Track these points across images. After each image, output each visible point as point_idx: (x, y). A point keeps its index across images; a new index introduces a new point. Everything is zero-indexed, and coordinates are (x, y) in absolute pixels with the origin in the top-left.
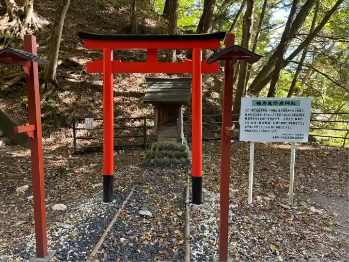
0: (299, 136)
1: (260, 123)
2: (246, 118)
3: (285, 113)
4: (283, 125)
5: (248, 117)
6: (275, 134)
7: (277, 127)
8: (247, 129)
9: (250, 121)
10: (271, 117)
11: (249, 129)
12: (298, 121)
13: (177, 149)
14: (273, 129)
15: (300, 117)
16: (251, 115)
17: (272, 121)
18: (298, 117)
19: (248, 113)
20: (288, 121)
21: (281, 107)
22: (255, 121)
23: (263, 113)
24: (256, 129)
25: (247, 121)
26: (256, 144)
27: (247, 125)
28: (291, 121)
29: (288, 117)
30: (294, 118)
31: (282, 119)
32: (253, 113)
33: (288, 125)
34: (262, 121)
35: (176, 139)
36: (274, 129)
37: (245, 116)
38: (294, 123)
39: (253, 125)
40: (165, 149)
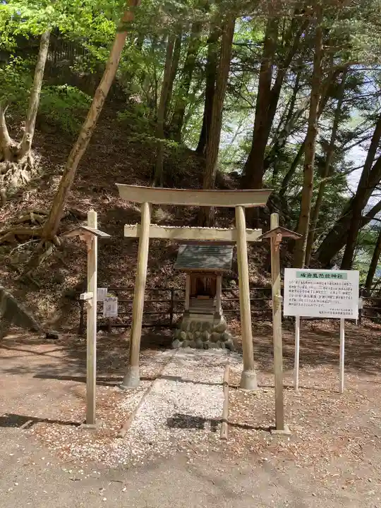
0: (348, 312)
1: (305, 296)
2: (290, 291)
3: (332, 286)
4: (330, 299)
5: (292, 289)
6: (321, 309)
7: (323, 302)
8: (291, 302)
9: (294, 293)
10: (318, 290)
12: (345, 295)
13: (214, 330)
14: (319, 303)
15: (348, 291)
16: (295, 287)
17: (318, 294)
18: (345, 291)
19: (292, 285)
21: (327, 280)
22: (299, 293)
23: (308, 285)
24: (300, 302)
25: (292, 293)
26: (302, 319)
27: (292, 298)
28: (338, 295)
30: (341, 291)
32: (296, 285)
33: (336, 300)
34: (307, 294)
35: (212, 316)
36: (321, 304)
37: (289, 289)
38: (342, 298)
39: (297, 298)
40: (198, 329)
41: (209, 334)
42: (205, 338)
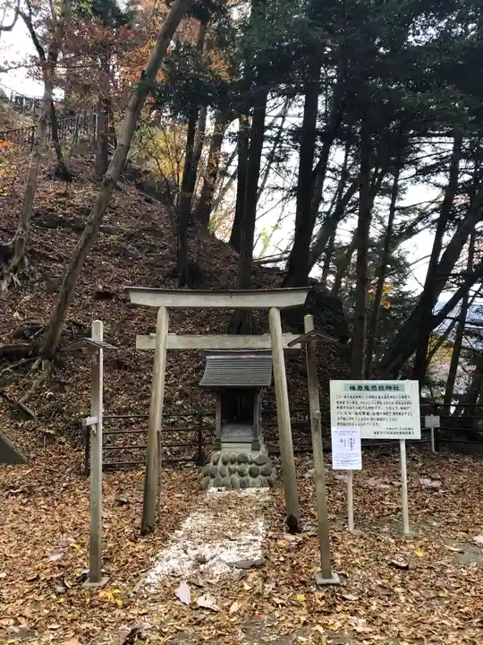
0: (408, 431)
1: (356, 413)
2: (338, 407)
3: (387, 400)
4: (385, 416)
5: (340, 405)
6: (376, 429)
7: (378, 419)
8: (340, 421)
9: (342, 411)
10: (370, 406)
11: (343, 421)
12: (404, 411)
13: (253, 462)
15: (407, 406)
16: (344, 403)
17: (370, 411)
18: (403, 406)
19: (340, 400)
20: (392, 411)
21: (381, 393)
22: (349, 410)
23: (359, 400)
24: (351, 421)
25: (340, 410)
27: (340, 416)
28: (395, 411)
29: (392, 406)
30: (399, 406)
31: (383, 409)
32: (345, 400)
33: (392, 416)
34: (358, 411)
35: (251, 445)
36: (375, 422)
37: (337, 405)
38: (400, 414)
39: (347, 416)
40: (233, 463)
41: (247, 468)
42: (241, 474)
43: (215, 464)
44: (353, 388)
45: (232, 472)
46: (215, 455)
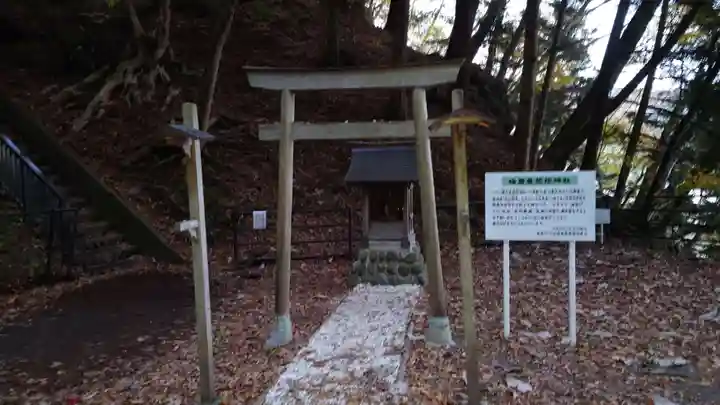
0: (580, 231)
1: (516, 211)
2: (494, 205)
3: (555, 194)
5: (496, 202)
6: (541, 228)
7: (542, 218)
8: (496, 221)
9: (500, 208)
10: (533, 202)
11: (499, 220)
12: (575, 208)
13: (402, 260)
14: (537, 220)
15: (579, 201)
16: (501, 199)
17: (534, 208)
18: (575, 201)
19: (496, 196)
22: (507, 208)
23: (519, 196)
25: (496, 208)
27: (496, 215)
28: (565, 208)
29: (560, 203)
30: (569, 201)
31: (549, 205)
32: (503, 196)
33: (561, 214)
35: (399, 243)
36: (539, 221)
37: (492, 202)
38: (570, 211)
39: (505, 214)
40: (381, 260)
41: (396, 266)
42: (390, 272)
43: (363, 261)
44: (513, 182)
45: (381, 270)
46: (362, 252)
